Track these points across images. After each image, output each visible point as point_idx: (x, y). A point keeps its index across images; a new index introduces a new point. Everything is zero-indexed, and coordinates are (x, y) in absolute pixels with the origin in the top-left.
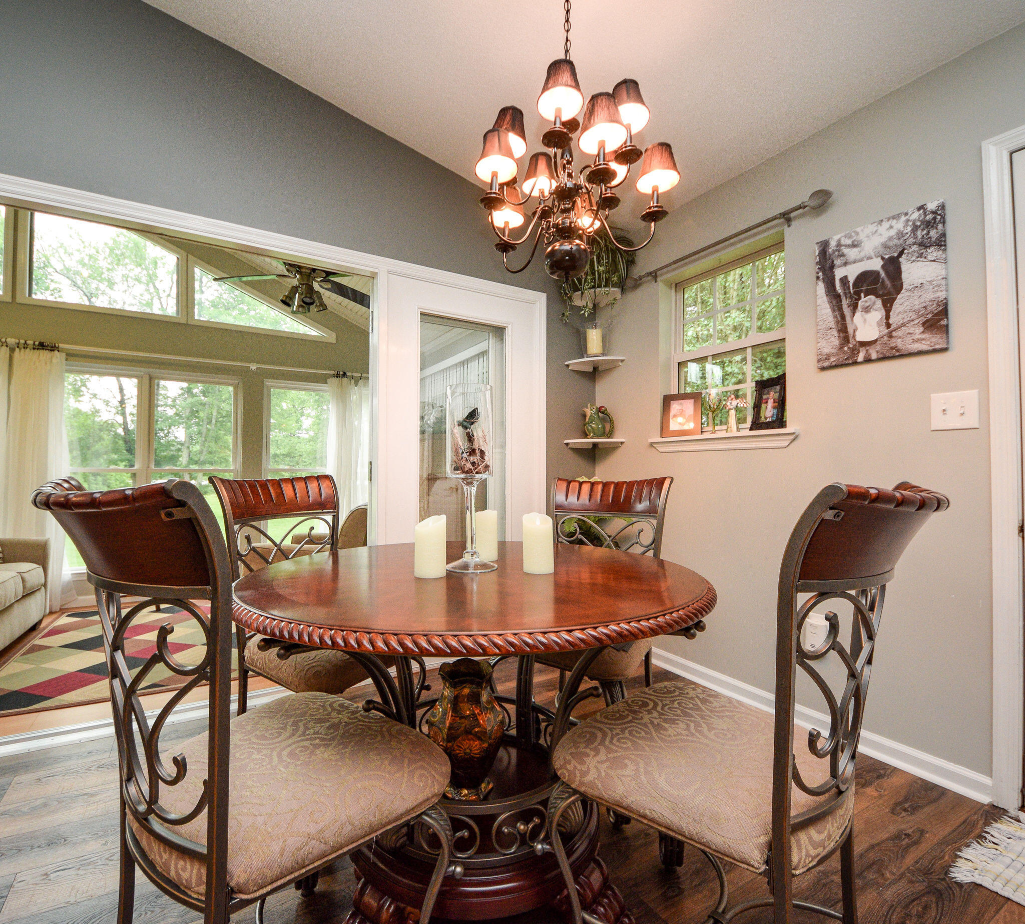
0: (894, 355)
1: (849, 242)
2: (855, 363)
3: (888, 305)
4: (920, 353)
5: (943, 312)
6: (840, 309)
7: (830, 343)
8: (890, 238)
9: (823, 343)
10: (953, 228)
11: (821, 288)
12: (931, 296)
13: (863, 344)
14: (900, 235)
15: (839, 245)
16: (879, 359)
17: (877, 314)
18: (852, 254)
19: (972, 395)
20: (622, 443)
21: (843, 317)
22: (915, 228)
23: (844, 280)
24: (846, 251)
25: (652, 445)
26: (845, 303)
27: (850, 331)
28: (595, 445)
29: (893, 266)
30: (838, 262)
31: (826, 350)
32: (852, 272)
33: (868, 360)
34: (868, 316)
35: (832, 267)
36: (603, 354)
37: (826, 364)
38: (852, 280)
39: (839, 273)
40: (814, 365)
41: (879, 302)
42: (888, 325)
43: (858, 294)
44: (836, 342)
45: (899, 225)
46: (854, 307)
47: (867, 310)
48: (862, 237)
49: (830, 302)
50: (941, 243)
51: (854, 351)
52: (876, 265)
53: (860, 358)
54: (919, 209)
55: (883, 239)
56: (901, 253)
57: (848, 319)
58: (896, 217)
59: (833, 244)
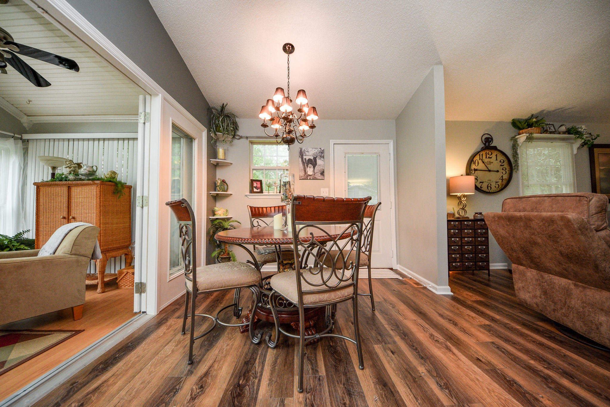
0: (315, 179)
1: (306, 150)
2: (307, 179)
3: (314, 167)
4: (320, 179)
5: (324, 172)
6: (304, 166)
7: (302, 173)
8: (315, 153)
9: (300, 173)
10: (326, 154)
11: (300, 159)
12: (322, 168)
13: (309, 175)
14: (317, 153)
15: (304, 150)
16: (312, 179)
17: (312, 169)
18: (307, 153)
19: (328, 189)
20: (231, 194)
21: (305, 168)
22: (319, 153)
23: (305, 159)
24: (306, 152)
25: (246, 196)
26: (306, 165)
27: (307, 172)
28: (217, 194)
29: (315, 159)
30: (304, 154)
31: (301, 175)
32: (307, 158)
33: (310, 179)
34: (310, 169)
35: (303, 155)
36: (225, 160)
37: (301, 178)
38: (307, 159)
39: (304, 157)
40: (298, 178)
41: (312, 166)
42: (314, 172)
43: (308, 163)
44: (304, 173)
45: (316, 151)
46: (308, 166)
47: (310, 167)
48: (309, 150)
49: (302, 164)
50: (323, 157)
51: (307, 176)
52: (312, 158)
53: (309, 179)
54: (320, 148)
55: (313, 152)
56: (317, 157)
57: (306, 169)
58: (316, 148)
59: (303, 149)
